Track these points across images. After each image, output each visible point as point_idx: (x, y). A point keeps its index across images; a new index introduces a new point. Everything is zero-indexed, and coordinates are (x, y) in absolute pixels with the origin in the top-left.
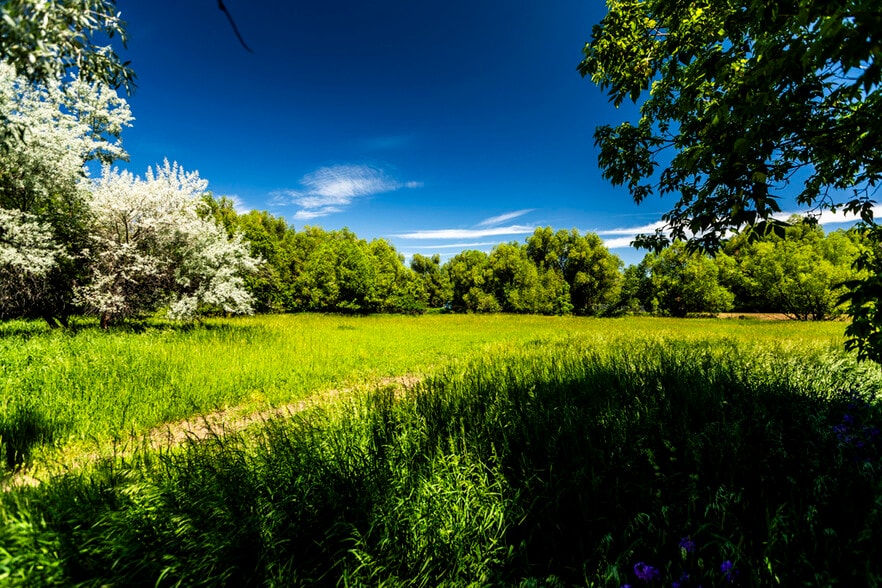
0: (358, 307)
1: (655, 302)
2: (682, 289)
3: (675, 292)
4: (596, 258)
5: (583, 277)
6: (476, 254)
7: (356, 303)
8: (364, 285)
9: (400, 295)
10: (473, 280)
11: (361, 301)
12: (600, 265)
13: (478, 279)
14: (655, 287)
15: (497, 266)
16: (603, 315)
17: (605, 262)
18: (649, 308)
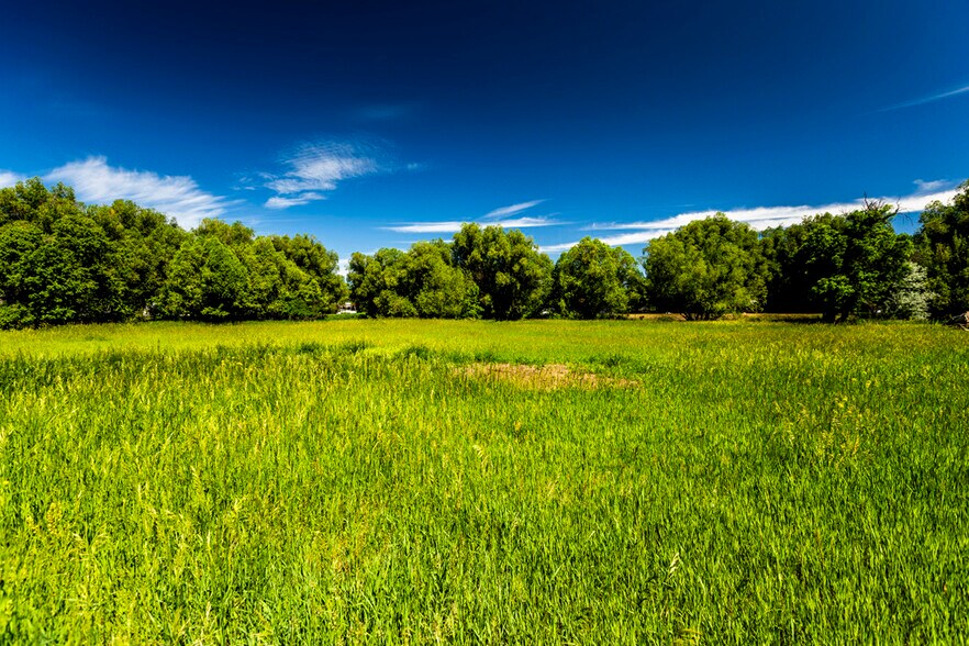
0: (225, 314)
1: (562, 303)
2: (585, 289)
3: (580, 292)
4: (517, 258)
5: (502, 278)
6: (393, 253)
7: (223, 309)
8: (230, 289)
9: (287, 299)
10: (385, 282)
11: (228, 305)
12: (520, 264)
13: (391, 281)
14: (562, 287)
15: (411, 266)
16: (528, 318)
17: (524, 261)
18: (558, 310)
